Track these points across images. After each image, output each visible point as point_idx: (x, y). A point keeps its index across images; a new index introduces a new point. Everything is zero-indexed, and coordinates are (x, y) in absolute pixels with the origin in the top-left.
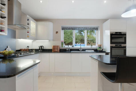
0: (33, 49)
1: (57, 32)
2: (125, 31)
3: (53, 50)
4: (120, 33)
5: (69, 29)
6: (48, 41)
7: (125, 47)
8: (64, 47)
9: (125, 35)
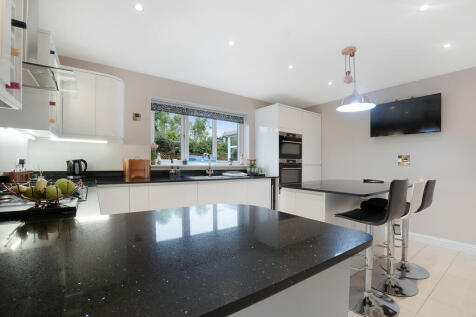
0: (38, 173)
1: (137, 115)
2: (300, 133)
3: (127, 173)
4: (294, 135)
5: (174, 109)
6: (105, 142)
7: (300, 165)
8: (159, 163)
9: (300, 140)
